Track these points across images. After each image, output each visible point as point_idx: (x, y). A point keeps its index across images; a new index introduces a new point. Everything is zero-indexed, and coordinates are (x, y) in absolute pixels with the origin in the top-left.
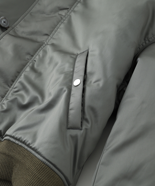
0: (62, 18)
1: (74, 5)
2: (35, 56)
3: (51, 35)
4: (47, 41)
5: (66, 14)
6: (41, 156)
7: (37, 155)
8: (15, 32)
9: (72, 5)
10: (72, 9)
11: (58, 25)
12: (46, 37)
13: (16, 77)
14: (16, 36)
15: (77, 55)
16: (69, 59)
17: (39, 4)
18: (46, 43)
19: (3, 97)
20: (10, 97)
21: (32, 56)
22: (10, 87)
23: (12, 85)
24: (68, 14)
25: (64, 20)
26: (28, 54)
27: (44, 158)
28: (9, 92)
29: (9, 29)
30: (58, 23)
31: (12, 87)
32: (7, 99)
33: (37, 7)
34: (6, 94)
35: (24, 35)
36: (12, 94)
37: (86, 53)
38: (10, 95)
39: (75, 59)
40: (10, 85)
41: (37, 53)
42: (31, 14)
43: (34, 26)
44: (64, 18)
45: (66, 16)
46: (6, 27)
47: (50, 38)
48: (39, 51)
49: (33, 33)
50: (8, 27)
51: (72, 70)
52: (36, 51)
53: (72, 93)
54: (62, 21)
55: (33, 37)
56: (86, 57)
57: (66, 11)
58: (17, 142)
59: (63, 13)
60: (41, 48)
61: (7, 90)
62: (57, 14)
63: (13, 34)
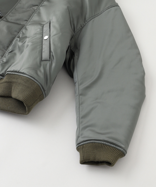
0: (35, 11)
1: (42, 3)
2: (20, 32)
3: (29, 21)
4: (27, 24)
5: (37, 8)
6: (27, 75)
7: (24, 75)
8: (6, 19)
9: (40, 3)
10: (40, 5)
11: (33, 15)
12: (26, 22)
13: (10, 45)
14: (8, 21)
15: (44, 25)
16: (40, 27)
17: (20, 3)
18: (26, 25)
19: (2, 56)
20: (7, 56)
21: (19, 33)
22: (6, 51)
23: (7, 49)
24: (38, 8)
25: (36, 12)
26: (16, 31)
27: (28, 75)
28: (6, 53)
29: (3, 18)
30: (33, 13)
31: (8, 50)
32: (5, 57)
33: (18, 5)
34: (4, 54)
35: (12, 21)
36: (8, 54)
37: (49, 22)
38: (7, 54)
39: (43, 27)
40: (6, 49)
41: (21, 30)
42: (15, 9)
43: (18, 16)
44: (36, 11)
45: (37, 9)
46: (1, 16)
47: (28, 22)
48: (22, 29)
49: (18, 20)
50: (3, 17)
51: (42, 32)
52: (20, 29)
53: (43, 43)
54: (35, 12)
55: (18, 22)
56: (49, 24)
57: (37, 7)
58: (12, 73)
59: (35, 8)
60: (23, 28)
61: (5, 52)
62: (31, 9)
63: (6, 20)
